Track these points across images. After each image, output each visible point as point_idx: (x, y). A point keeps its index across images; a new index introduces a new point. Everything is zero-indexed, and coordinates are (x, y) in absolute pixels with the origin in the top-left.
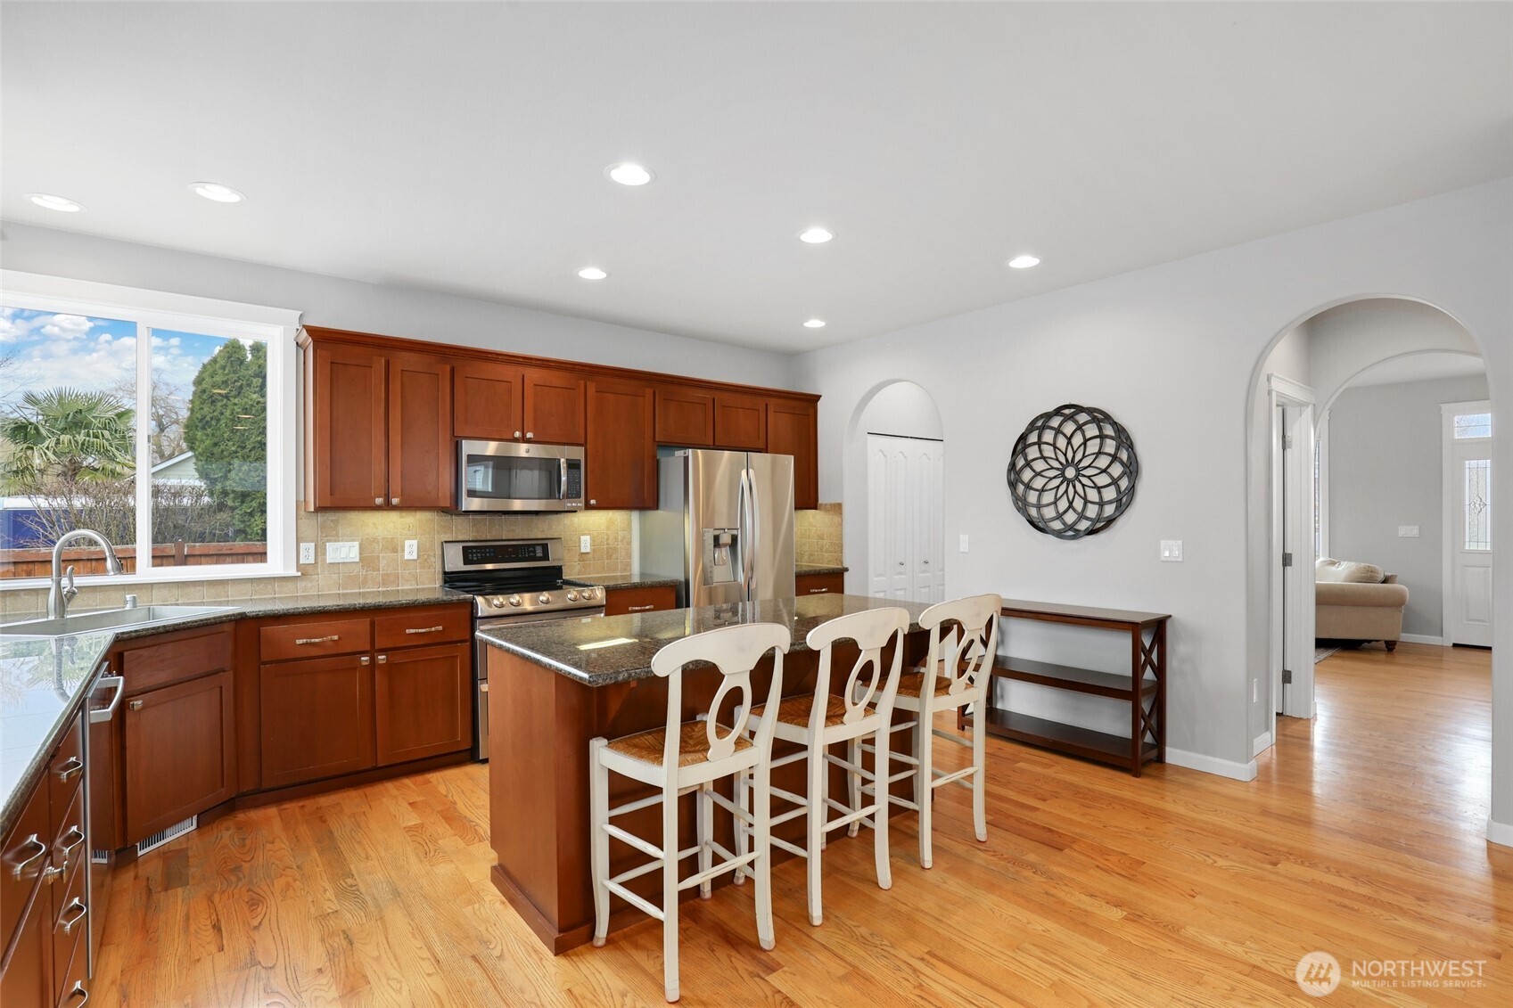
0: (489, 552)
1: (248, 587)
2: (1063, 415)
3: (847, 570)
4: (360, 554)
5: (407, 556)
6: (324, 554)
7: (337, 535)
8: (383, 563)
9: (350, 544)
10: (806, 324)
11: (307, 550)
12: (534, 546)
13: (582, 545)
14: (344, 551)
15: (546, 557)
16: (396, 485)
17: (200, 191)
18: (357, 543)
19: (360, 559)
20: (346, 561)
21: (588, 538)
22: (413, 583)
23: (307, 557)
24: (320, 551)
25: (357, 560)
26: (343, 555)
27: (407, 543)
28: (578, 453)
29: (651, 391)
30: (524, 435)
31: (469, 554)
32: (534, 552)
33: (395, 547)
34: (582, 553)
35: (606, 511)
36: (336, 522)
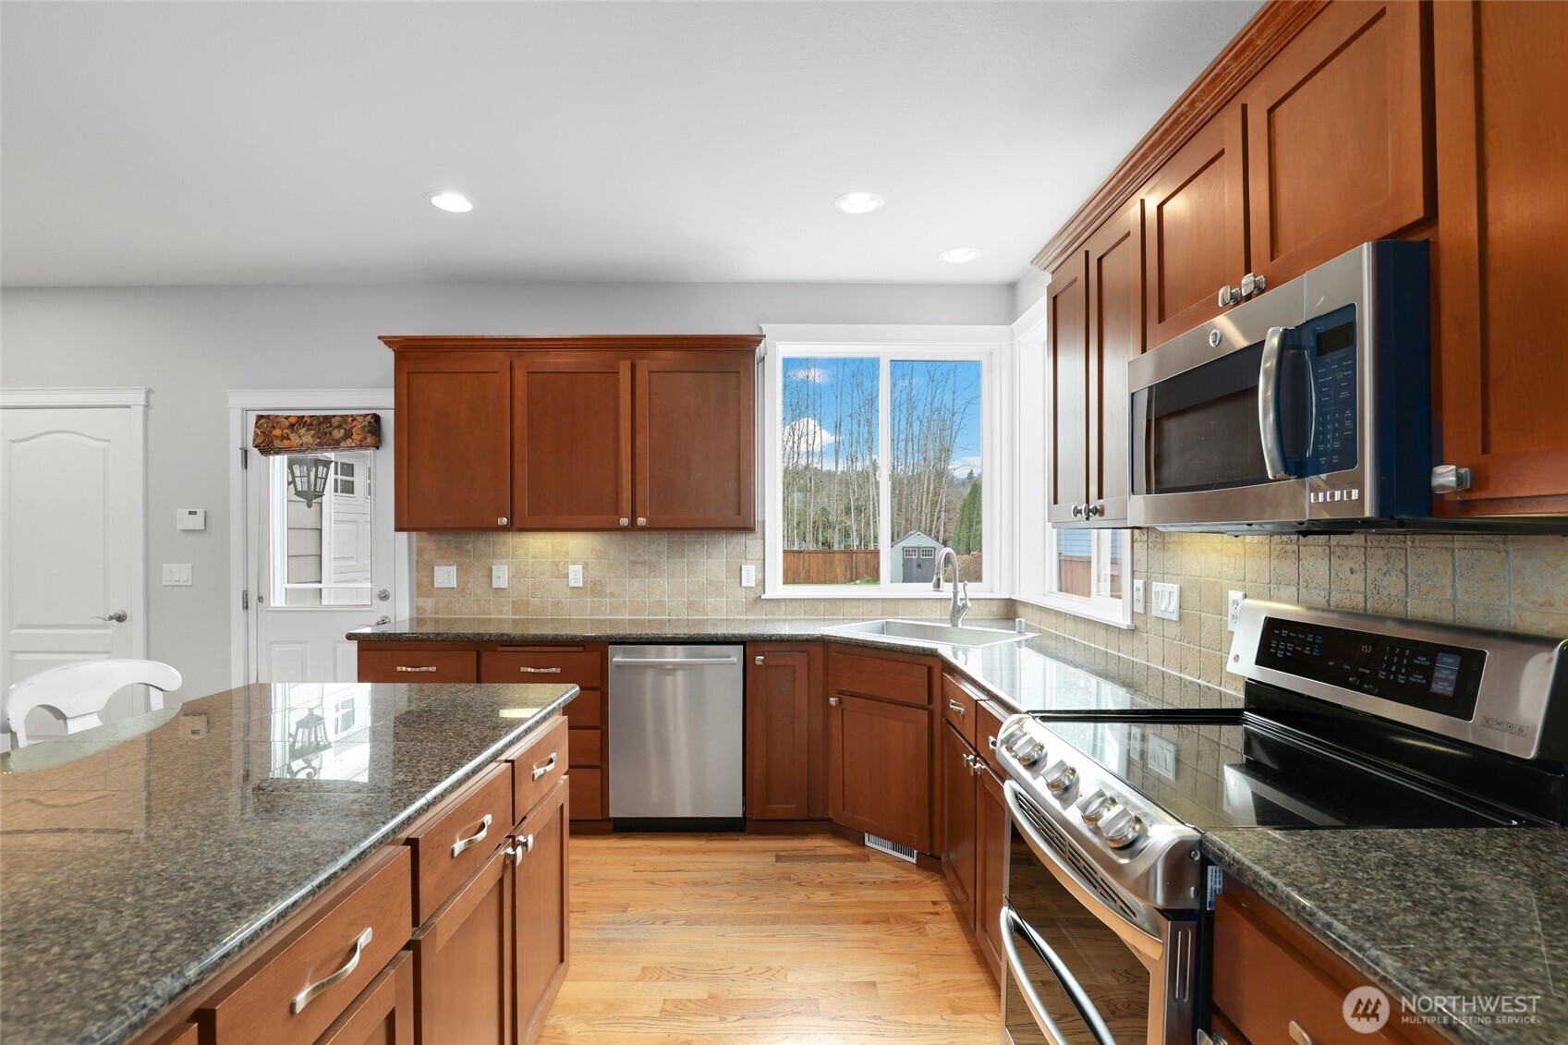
4: (1180, 607)
5: (1231, 625)
6: (1151, 599)
7: (1163, 570)
8: (1204, 632)
9: (1171, 588)
11: (1139, 590)
12: (1433, 651)
14: (1164, 599)
15: (1460, 704)
16: (1094, 481)
18: (1175, 588)
19: (1180, 617)
20: (1167, 616)
23: (1139, 602)
24: (1148, 594)
25: (1177, 617)
26: (1164, 606)
27: (1231, 596)
31: (1273, 640)
32: (1429, 673)
33: (1218, 603)
36: (1161, 546)
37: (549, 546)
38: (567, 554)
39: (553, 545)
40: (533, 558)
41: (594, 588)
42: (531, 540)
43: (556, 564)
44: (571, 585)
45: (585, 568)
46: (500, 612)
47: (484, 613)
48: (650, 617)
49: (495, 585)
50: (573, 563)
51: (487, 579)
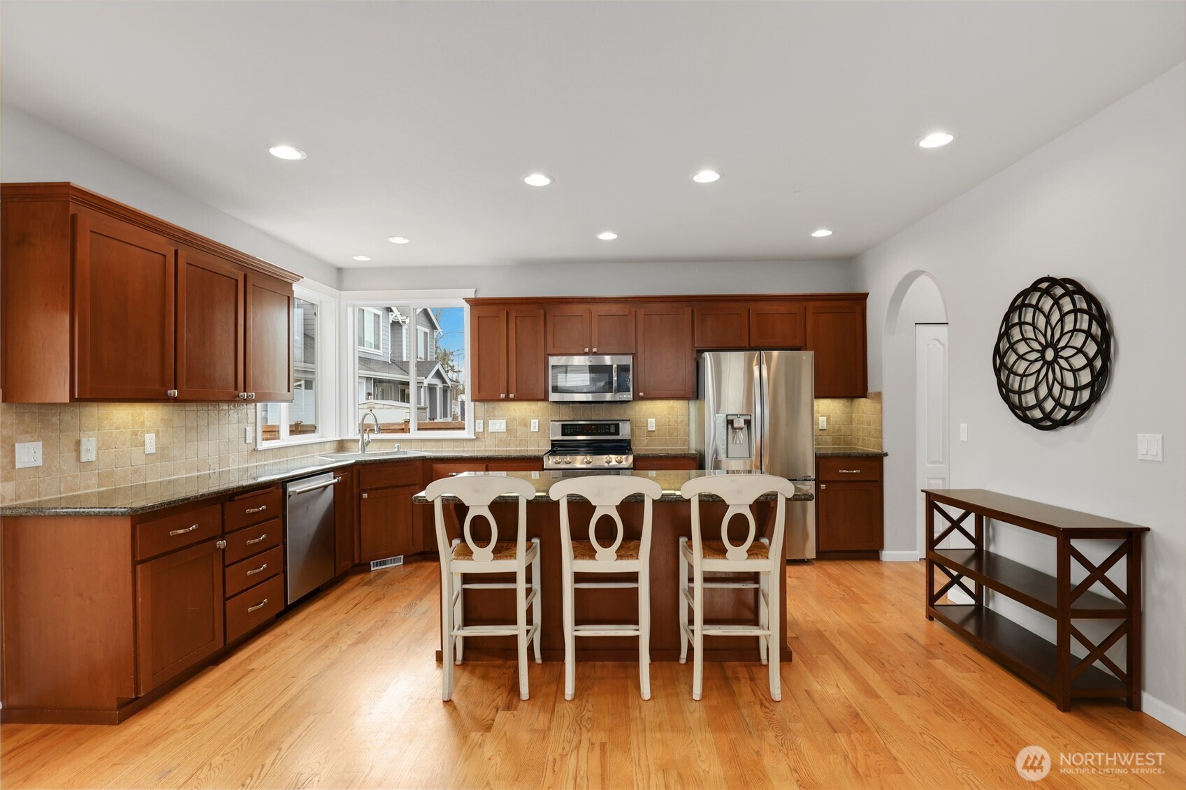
0: (579, 428)
1: (451, 444)
2: (1040, 290)
3: (886, 455)
4: (507, 427)
5: (532, 430)
6: (488, 426)
7: (494, 416)
8: (519, 433)
9: (501, 421)
10: (814, 235)
11: (479, 424)
12: (609, 425)
13: (649, 425)
14: (498, 425)
15: (617, 433)
16: (513, 386)
17: (391, 240)
18: (504, 421)
19: (507, 430)
20: (500, 431)
21: (653, 420)
22: (537, 446)
23: (479, 428)
24: (485, 425)
25: (505, 431)
26: (497, 428)
27: (533, 421)
28: (627, 360)
29: (690, 309)
30: (590, 350)
31: (566, 430)
32: (609, 429)
33: (526, 424)
34: (649, 431)
35: (668, 401)
36: (494, 408)
37: (130, 417)
38: (143, 424)
39: (133, 416)
40: (116, 429)
41: (163, 453)
42: (115, 412)
43: (135, 433)
44: (147, 452)
45: (157, 433)
46: (87, 487)
47: (71, 490)
48: (199, 473)
49: (83, 459)
50: (148, 432)
51: (74, 454)
